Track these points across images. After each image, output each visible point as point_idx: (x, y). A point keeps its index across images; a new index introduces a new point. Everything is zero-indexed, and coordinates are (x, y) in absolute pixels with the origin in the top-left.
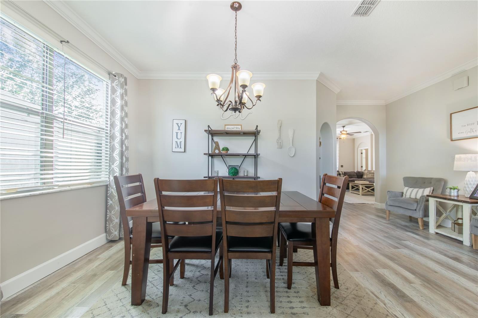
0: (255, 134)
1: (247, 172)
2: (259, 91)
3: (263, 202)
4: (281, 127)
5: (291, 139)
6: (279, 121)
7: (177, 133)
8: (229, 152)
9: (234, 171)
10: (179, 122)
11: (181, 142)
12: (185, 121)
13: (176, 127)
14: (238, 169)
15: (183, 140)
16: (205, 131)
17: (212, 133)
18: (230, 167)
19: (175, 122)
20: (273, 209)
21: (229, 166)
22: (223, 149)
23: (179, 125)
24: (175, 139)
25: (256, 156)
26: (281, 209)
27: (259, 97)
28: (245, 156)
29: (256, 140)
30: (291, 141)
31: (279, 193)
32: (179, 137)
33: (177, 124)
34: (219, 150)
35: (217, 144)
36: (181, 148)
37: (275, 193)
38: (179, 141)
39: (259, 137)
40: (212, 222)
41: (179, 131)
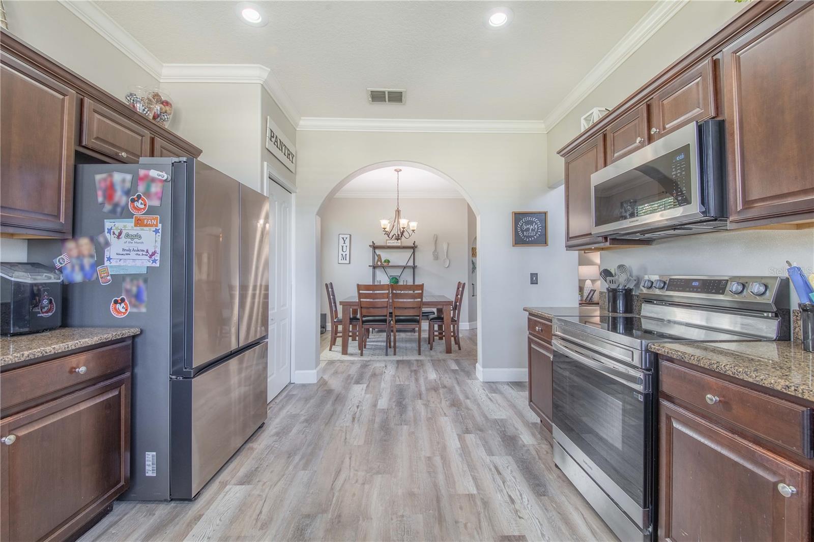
0: (414, 248)
1: (406, 281)
2: (413, 227)
3: (414, 297)
4: (436, 241)
5: (445, 251)
6: (435, 235)
7: (343, 246)
8: (390, 264)
9: (395, 280)
10: (345, 236)
11: (346, 255)
12: (350, 235)
13: (341, 241)
14: (398, 278)
15: (348, 252)
16: (370, 246)
17: (375, 247)
18: (392, 277)
19: (341, 236)
20: (420, 300)
21: (390, 276)
22: (385, 261)
23: (345, 239)
24: (341, 252)
25: (414, 268)
26: (424, 300)
27: (413, 231)
28: (405, 267)
29: (414, 253)
30: (446, 254)
31: (423, 291)
32: (344, 250)
33: (343, 238)
34: (381, 262)
35: (379, 256)
36: (346, 260)
37: (420, 292)
38: (344, 254)
39: (416, 250)
40: (387, 307)
41: (345, 245)
